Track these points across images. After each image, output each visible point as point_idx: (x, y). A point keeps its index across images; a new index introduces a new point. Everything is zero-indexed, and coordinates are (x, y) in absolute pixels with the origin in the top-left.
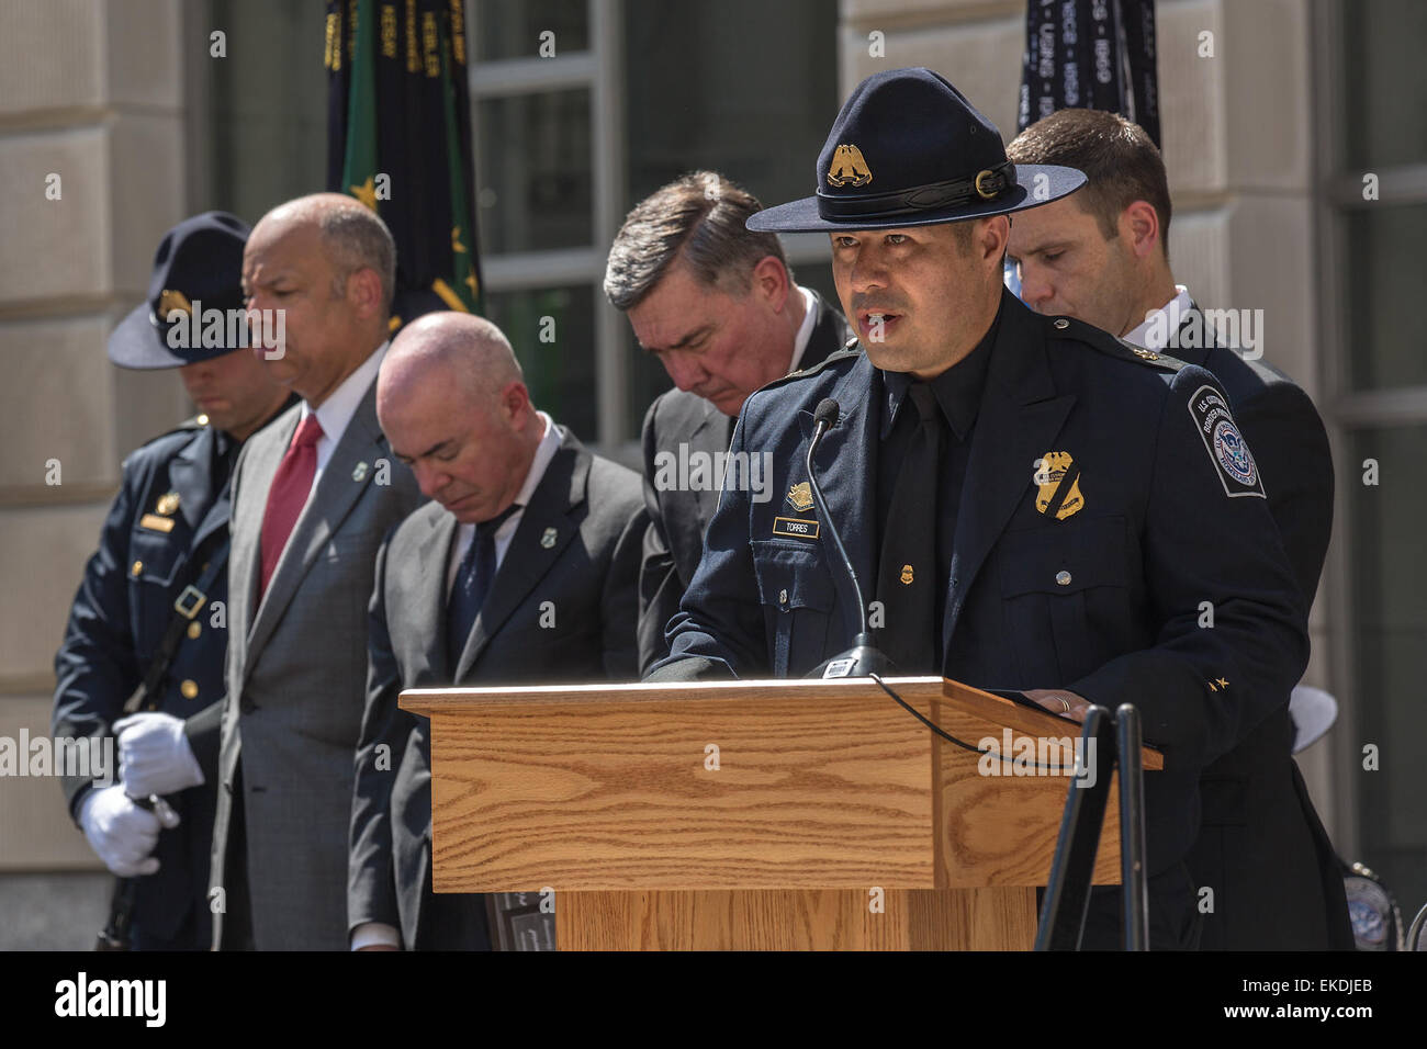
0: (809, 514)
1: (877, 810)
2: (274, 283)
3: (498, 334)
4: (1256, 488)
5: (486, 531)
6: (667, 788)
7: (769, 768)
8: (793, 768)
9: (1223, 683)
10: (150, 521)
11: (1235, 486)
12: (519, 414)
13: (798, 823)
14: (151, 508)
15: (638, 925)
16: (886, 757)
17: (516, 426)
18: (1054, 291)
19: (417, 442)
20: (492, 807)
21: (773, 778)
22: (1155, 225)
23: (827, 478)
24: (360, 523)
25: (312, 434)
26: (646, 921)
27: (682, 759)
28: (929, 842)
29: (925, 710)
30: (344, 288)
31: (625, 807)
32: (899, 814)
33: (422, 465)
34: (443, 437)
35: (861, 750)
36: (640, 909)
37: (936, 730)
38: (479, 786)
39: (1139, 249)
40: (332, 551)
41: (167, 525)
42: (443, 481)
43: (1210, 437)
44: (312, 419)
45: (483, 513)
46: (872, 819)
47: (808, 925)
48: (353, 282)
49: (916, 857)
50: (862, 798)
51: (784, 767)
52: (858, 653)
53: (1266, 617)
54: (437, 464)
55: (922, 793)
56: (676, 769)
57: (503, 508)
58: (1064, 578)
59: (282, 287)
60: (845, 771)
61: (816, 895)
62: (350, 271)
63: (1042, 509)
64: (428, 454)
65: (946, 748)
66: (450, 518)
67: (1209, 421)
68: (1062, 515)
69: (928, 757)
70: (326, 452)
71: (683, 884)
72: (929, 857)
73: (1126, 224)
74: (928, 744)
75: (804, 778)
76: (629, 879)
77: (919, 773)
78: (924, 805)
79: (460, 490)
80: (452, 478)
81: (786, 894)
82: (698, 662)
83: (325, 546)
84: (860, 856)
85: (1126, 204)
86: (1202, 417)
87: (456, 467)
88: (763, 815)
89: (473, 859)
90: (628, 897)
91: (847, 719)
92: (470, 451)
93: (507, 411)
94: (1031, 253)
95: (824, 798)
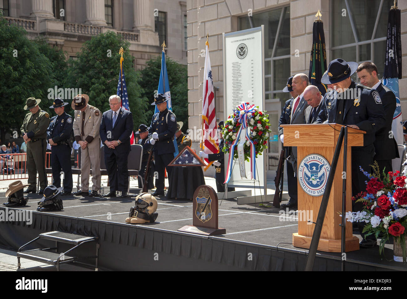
0: (330, 106)
1: (329, 138)
2: (295, 82)
3: (317, 87)
4: (381, 103)
5: (315, 108)
6: (307, 135)
7: (317, 133)
8: (320, 133)
9: (374, 124)
10: (287, 108)
11: (377, 102)
12: (319, 96)
13: (320, 139)
14: (288, 107)
15: (305, 150)
16: (329, 132)
17: (318, 97)
18: (364, 81)
19: (307, 99)
20: (289, 137)
21: (317, 134)
22: (376, 73)
23: (332, 102)
24: (303, 108)
25: (299, 99)
26: (306, 150)
27: (308, 132)
28: (334, 141)
29: (333, 127)
30: (302, 83)
31: (303, 137)
32: (331, 138)
33: (308, 102)
34: (310, 98)
35: (327, 131)
36: (306, 148)
37: (335, 129)
38: (288, 135)
39: (374, 76)
40: (300, 111)
41: (289, 108)
42: (310, 103)
43: (375, 97)
44: (299, 97)
45: (315, 106)
46: (328, 139)
47: (323, 150)
48: (303, 82)
49: (332, 143)
50: (327, 137)
51: (319, 133)
52: (327, 121)
53: (380, 117)
54: (309, 101)
55: (333, 136)
56: (308, 133)
57: (317, 106)
58: (357, 113)
59: (296, 82)
60: (325, 134)
61: (323, 147)
62: (303, 81)
63: (355, 105)
64: (308, 100)
65: (336, 131)
66: (312, 107)
67: (375, 95)
68: (357, 106)
69: (334, 132)
70: (300, 100)
71: (308, 146)
72: (334, 143)
73: (372, 73)
74: (334, 131)
75: (321, 134)
76: (303, 145)
77: (333, 134)
78: (333, 137)
79: (312, 104)
80: (311, 103)
81: (320, 147)
82: (318, 122)
83: (299, 110)
84: (326, 143)
85: (372, 71)
86: (374, 95)
87: (311, 102)
88: (317, 138)
89: (287, 143)
90: (304, 147)
91: (325, 128)
92: (313, 100)
93: (317, 96)
94: (361, 77)
95: (323, 136)
